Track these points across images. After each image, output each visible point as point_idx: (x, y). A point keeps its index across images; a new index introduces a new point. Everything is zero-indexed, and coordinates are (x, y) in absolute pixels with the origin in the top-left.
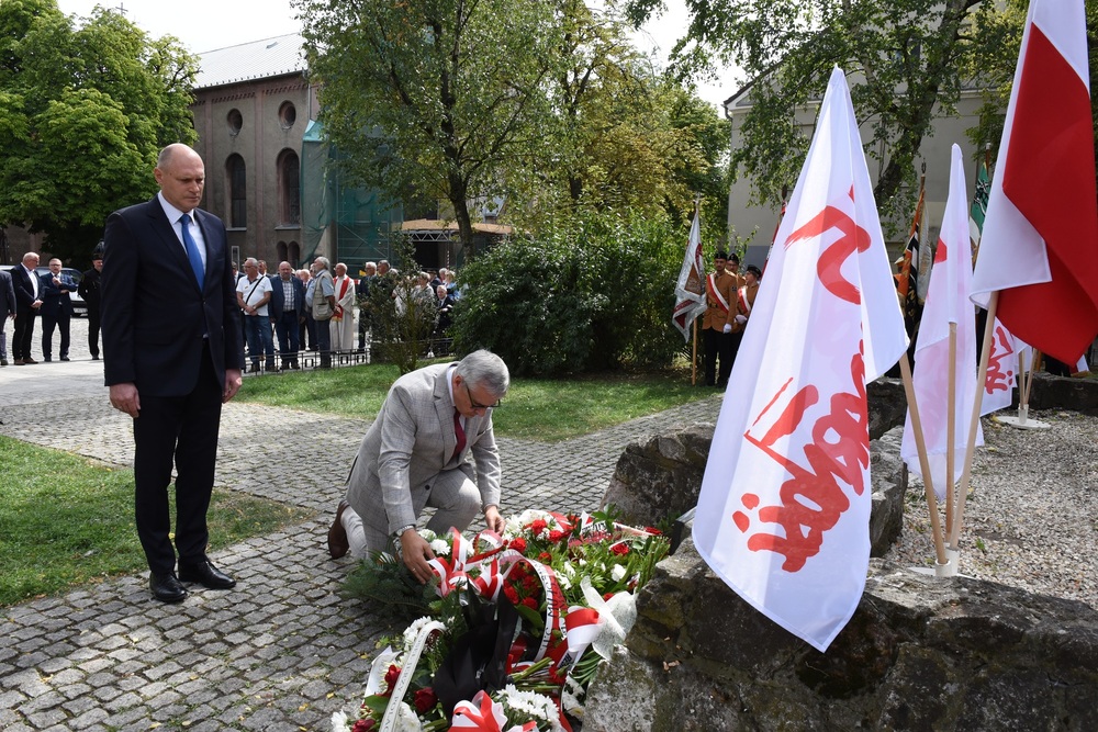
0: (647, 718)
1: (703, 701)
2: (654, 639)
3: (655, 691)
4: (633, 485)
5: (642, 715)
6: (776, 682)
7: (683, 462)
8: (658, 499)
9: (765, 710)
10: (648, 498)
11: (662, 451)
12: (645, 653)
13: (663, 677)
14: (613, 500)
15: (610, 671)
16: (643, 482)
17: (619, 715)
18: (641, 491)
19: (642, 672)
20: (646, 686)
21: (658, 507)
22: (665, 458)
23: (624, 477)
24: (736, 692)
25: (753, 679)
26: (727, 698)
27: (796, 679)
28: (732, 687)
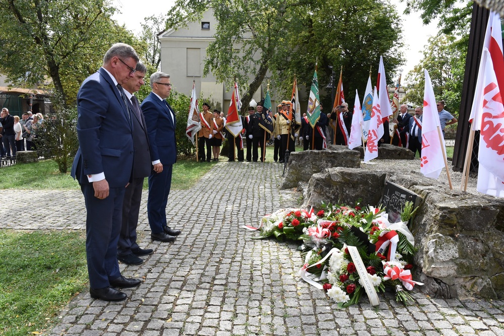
0: (456, 252)
1: (471, 243)
2: (450, 229)
3: (456, 244)
4: (322, 193)
5: (454, 252)
6: (490, 231)
7: (341, 182)
8: (333, 197)
9: (489, 240)
10: (328, 197)
11: (333, 179)
12: (448, 234)
13: (456, 239)
14: (314, 200)
15: (439, 242)
16: (326, 191)
17: (446, 254)
18: (326, 195)
19: (450, 239)
20: (452, 244)
21: (333, 200)
22: (334, 181)
23: (319, 191)
24: (479, 238)
25: (483, 232)
26: (477, 240)
27: (495, 229)
28: (478, 237)
